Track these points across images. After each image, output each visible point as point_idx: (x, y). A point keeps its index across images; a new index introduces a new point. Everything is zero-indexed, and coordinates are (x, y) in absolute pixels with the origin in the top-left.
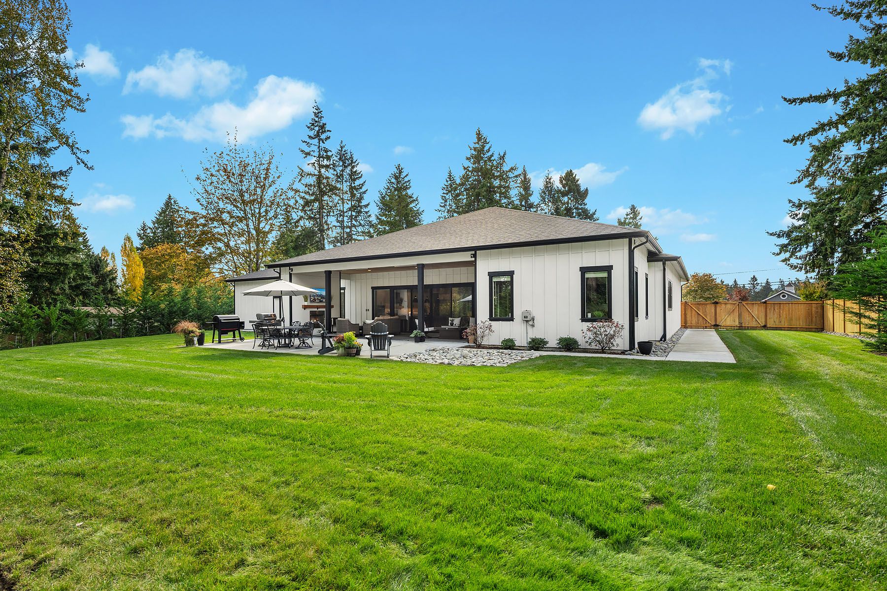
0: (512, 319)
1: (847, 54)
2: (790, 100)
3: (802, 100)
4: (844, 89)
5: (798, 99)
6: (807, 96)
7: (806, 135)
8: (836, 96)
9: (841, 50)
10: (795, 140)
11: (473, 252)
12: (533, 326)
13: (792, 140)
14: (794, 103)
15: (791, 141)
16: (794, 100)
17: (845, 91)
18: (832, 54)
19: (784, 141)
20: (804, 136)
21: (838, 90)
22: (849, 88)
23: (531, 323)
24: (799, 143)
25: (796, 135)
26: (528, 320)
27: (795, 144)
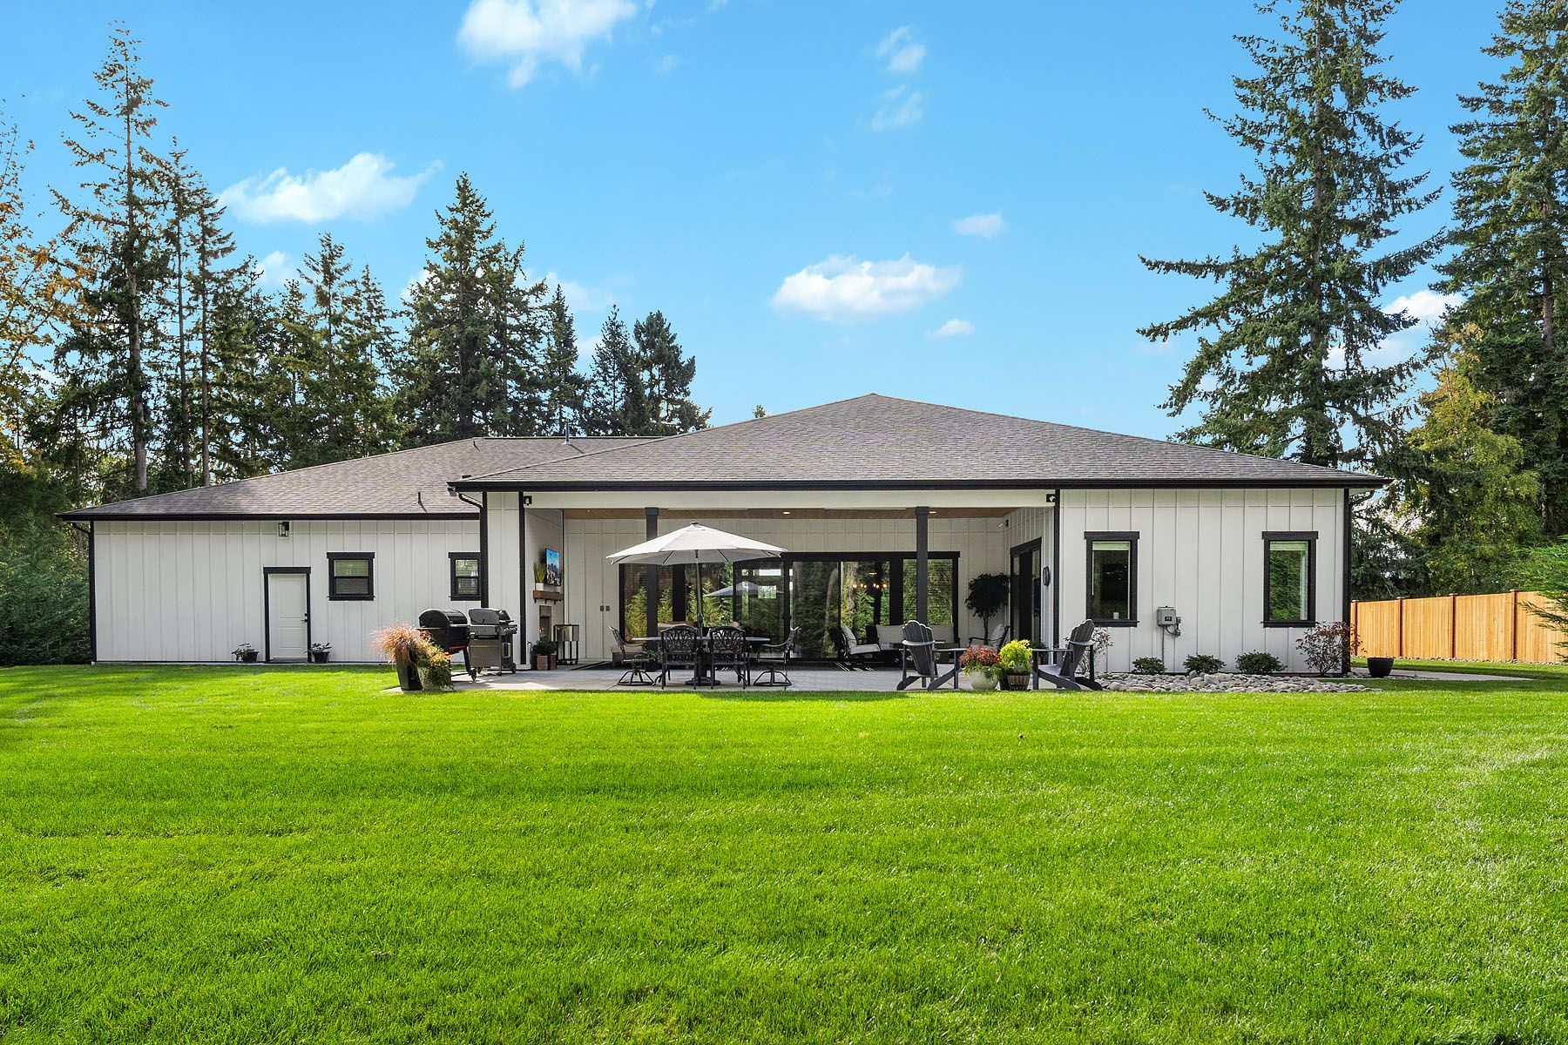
0: (1133, 622)
1: (1232, 203)
2: (1149, 263)
3: (1169, 267)
4: (1232, 260)
5: (1163, 263)
6: (1175, 261)
7: (1170, 327)
8: (1219, 270)
9: (1224, 194)
10: (1156, 332)
11: (1053, 491)
12: (1176, 634)
13: (1150, 331)
14: (1156, 270)
15: (1148, 335)
16: (1157, 265)
17: (1231, 264)
18: (1211, 197)
19: (1138, 331)
20: (1167, 329)
21: (1222, 261)
22: (1238, 261)
23: (1171, 629)
24: (1159, 338)
25: (1157, 325)
26: (1168, 623)
27: (1154, 340)
